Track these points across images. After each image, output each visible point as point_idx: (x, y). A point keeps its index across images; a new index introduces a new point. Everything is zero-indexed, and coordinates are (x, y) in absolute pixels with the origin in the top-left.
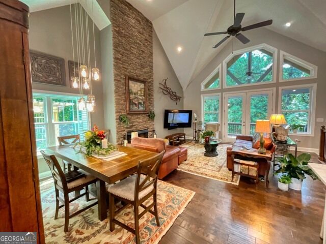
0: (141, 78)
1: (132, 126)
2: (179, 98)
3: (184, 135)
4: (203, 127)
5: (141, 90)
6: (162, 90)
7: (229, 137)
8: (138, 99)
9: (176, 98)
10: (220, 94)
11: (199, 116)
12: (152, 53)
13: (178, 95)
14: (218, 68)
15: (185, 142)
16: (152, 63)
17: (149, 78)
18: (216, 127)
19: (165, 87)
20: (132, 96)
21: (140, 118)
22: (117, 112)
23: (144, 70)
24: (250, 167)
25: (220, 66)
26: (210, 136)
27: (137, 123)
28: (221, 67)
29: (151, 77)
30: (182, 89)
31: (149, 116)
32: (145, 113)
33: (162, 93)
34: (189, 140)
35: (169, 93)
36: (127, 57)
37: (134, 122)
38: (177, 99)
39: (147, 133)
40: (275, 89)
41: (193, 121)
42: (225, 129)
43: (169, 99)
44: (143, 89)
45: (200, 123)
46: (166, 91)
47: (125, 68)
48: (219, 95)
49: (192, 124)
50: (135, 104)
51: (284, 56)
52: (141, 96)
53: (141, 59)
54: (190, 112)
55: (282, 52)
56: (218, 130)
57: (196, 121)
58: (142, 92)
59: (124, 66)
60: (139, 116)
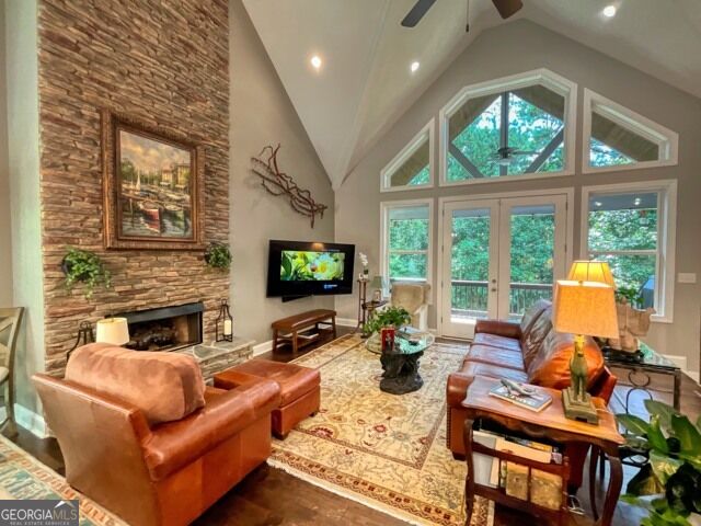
0: (180, 131)
1: (133, 292)
2: (321, 209)
3: (333, 314)
4: (385, 294)
5: (174, 172)
6: (260, 180)
7: (455, 319)
8: (159, 199)
9: (312, 207)
10: (431, 201)
11: (374, 260)
12: (226, 62)
13: (317, 199)
14: (425, 129)
15: (335, 338)
16: (226, 89)
17: (214, 138)
18: (420, 293)
19: (272, 173)
20: (133, 188)
21: (167, 264)
22: (49, 242)
23: (190, 108)
24: (535, 472)
25: (431, 124)
26: (398, 324)
27: (154, 282)
28: (434, 127)
29: (218, 134)
30: (331, 184)
31: (207, 258)
32: (190, 247)
33: (264, 191)
34: (346, 330)
35: (288, 192)
36: (115, 48)
37: (140, 279)
38: (312, 211)
39: (201, 313)
40: (571, 191)
41: (358, 275)
42: (444, 297)
43: (288, 208)
44: (183, 166)
45: (378, 282)
46: (276, 183)
47: (104, 84)
48: (427, 205)
49: (355, 285)
50: (149, 217)
51: (593, 104)
52: (175, 190)
53: (179, 70)
54: (349, 252)
55: (589, 94)
56: (424, 302)
57: (365, 276)
58: (181, 178)
59: (97, 76)
60: (162, 258)
